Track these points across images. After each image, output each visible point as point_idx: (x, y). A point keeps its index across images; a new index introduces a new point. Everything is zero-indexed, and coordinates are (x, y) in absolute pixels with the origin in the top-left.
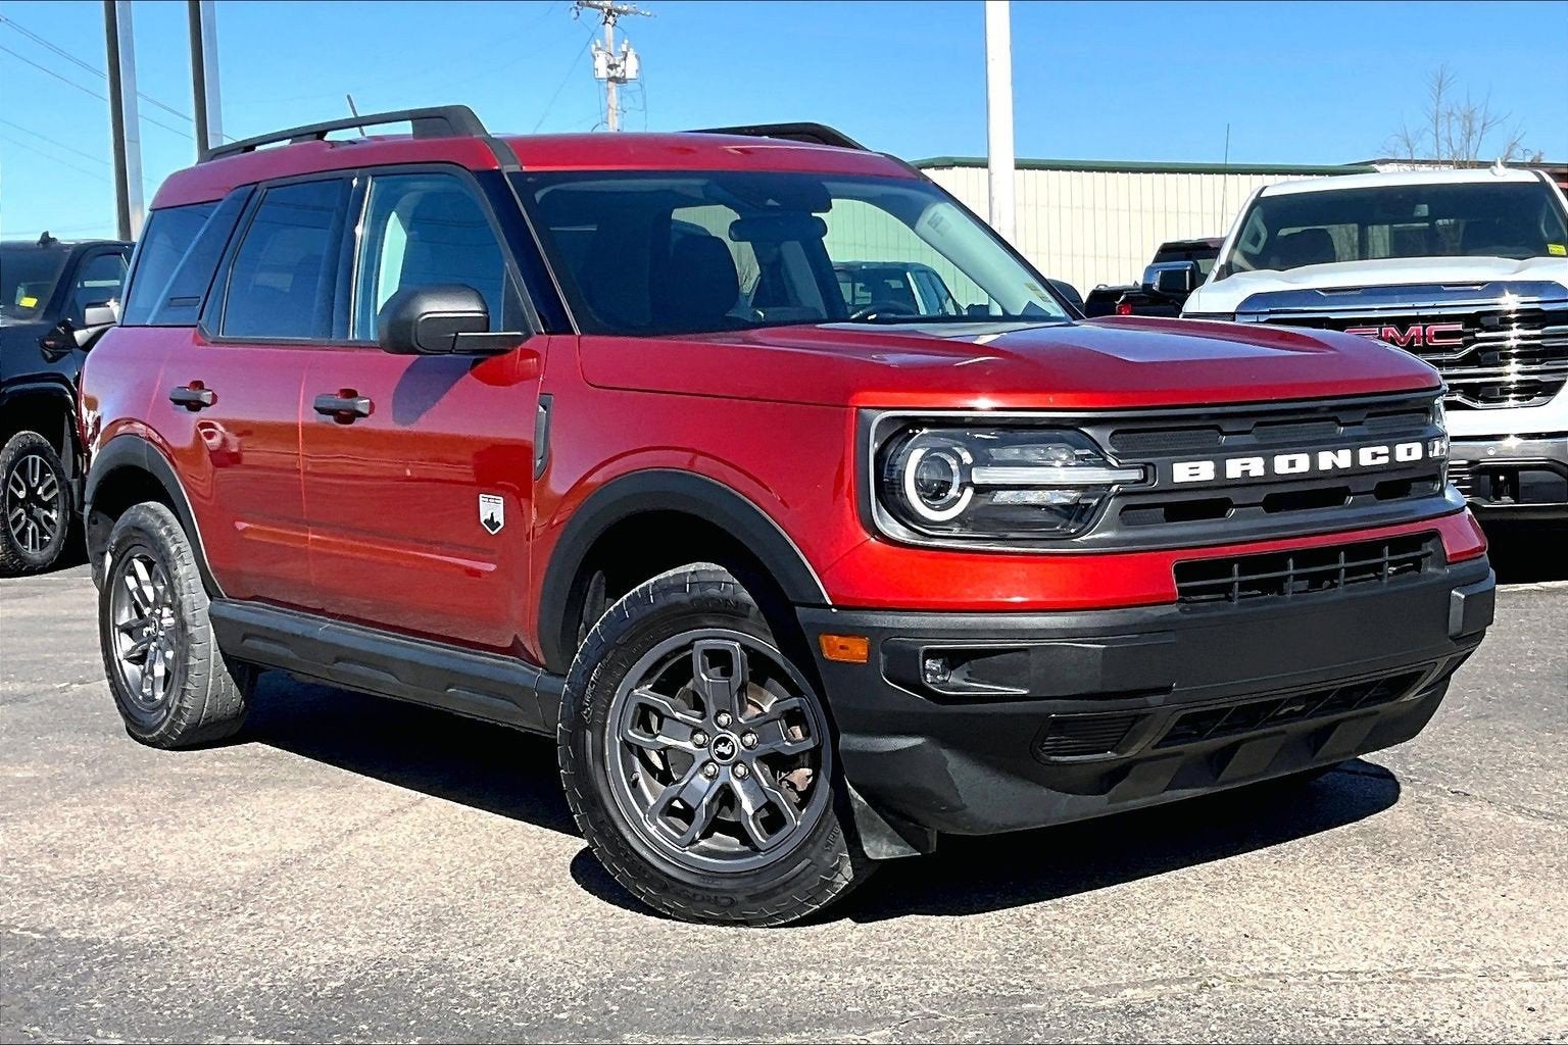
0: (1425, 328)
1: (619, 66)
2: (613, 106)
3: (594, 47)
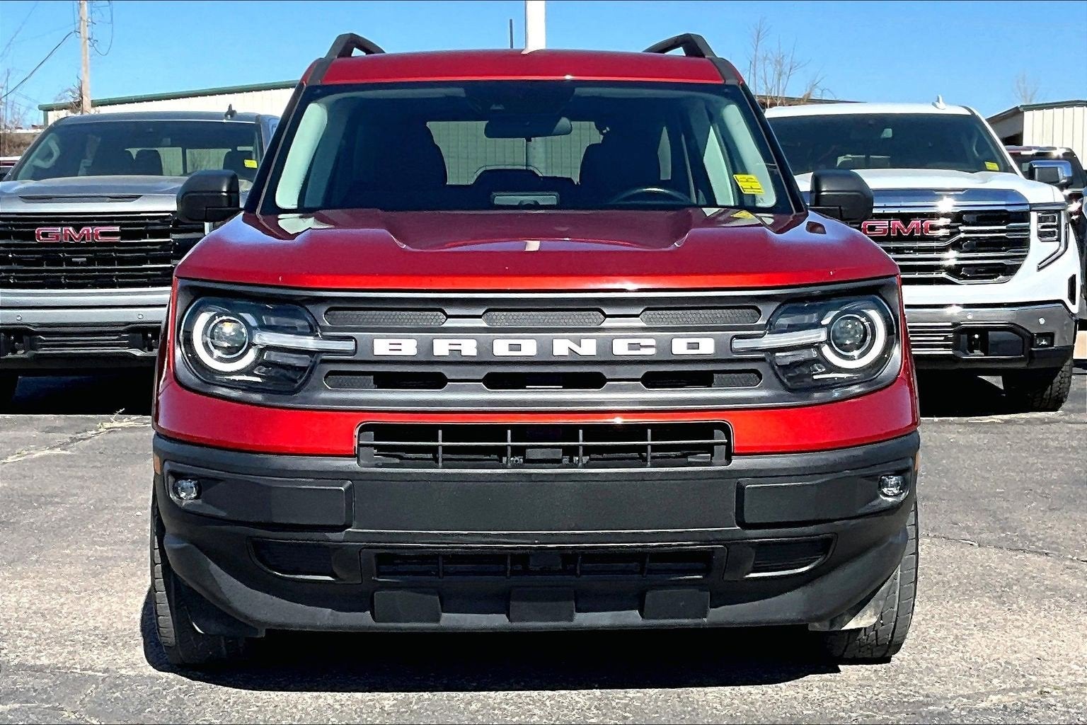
0: (922, 222)
2: (85, 18)
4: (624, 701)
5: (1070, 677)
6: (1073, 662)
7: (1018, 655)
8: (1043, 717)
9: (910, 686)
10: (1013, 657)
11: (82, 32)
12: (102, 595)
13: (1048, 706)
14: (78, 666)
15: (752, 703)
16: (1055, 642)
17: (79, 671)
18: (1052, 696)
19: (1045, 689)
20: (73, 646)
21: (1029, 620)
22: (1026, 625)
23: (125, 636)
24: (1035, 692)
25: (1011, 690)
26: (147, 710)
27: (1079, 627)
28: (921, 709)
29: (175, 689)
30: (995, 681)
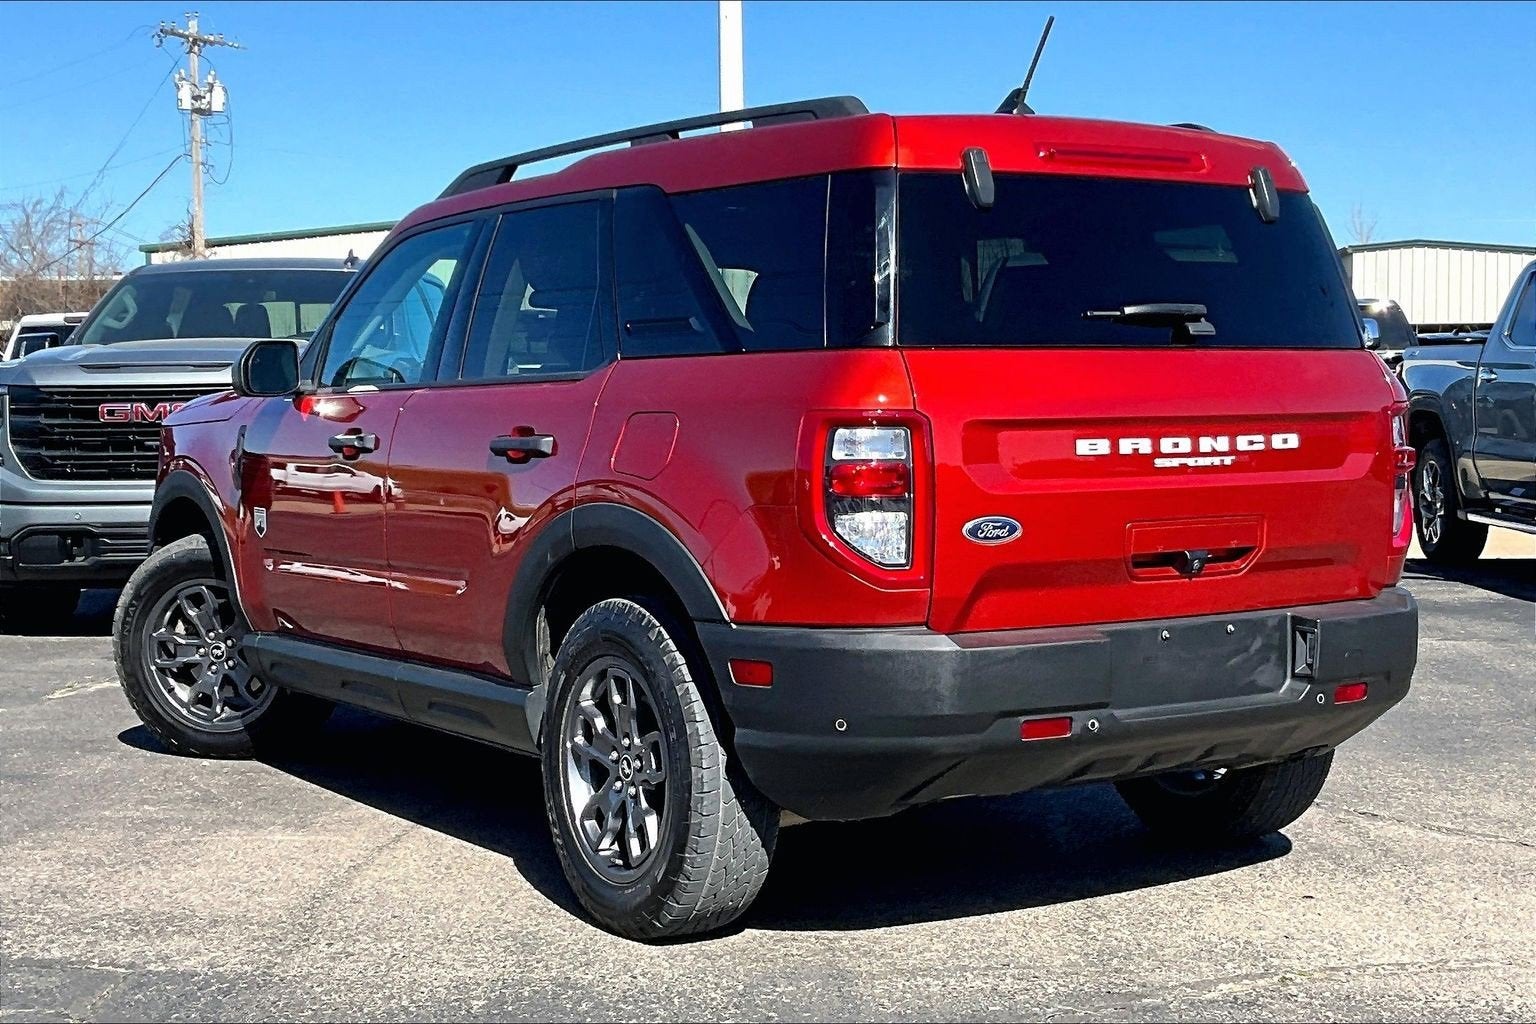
1: (204, 98)
2: (198, 138)
3: (177, 76)
4: (770, 997)
5: (1321, 959)
6: (1327, 941)
7: (1261, 932)
8: (1279, 1010)
9: (1125, 972)
10: (1255, 934)
11: (194, 155)
12: (142, 868)
13: (1289, 997)
14: (96, 960)
15: (928, 997)
16: (1309, 916)
17: (96, 966)
18: (1296, 984)
19: (1288, 976)
20: (95, 935)
21: (1282, 888)
22: (1278, 894)
23: (161, 921)
24: (1276, 979)
25: (1246, 976)
26: (175, 1016)
27: (1342, 896)
28: (1133, 1002)
29: (214, 988)
30: (1229, 966)
